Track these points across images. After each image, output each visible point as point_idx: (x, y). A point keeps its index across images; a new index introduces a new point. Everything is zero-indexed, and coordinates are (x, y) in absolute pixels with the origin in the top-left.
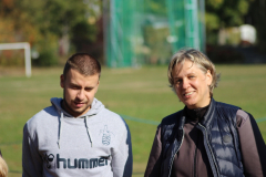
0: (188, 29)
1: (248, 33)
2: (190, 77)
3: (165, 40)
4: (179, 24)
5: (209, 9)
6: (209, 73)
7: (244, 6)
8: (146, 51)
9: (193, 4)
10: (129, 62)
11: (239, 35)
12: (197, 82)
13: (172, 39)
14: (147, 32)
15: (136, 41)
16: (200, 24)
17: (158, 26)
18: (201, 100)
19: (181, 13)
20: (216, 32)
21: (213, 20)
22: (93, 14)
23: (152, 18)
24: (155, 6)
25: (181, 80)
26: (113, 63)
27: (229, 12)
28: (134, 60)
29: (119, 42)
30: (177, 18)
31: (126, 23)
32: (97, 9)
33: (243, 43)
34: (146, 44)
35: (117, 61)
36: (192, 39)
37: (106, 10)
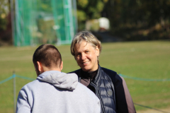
0: (66, 21)
1: (104, 23)
2: (86, 52)
3: (51, 28)
4: (60, 17)
5: (79, 8)
6: (97, 48)
7: (100, 6)
8: (40, 35)
9: (69, 5)
10: (29, 43)
11: (99, 24)
12: (90, 55)
13: (56, 27)
14: (39, 23)
15: (33, 29)
16: (74, 17)
17: (47, 19)
18: (93, 67)
19: (61, 11)
20: (84, 22)
21: (82, 15)
22: (4, 12)
23: (43, 14)
24: (44, 6)
25: (80, 54)
26: (18, 44)
27: (92, 9)
28: (32, 41)
29: (22, 30)
30: (59, 14)
31: (26, 17)
32: (6, 9)
33: (101, 29)
34: (39, 30)
35: (21, 42)
36: (69, 27)
37: (12, 10)
